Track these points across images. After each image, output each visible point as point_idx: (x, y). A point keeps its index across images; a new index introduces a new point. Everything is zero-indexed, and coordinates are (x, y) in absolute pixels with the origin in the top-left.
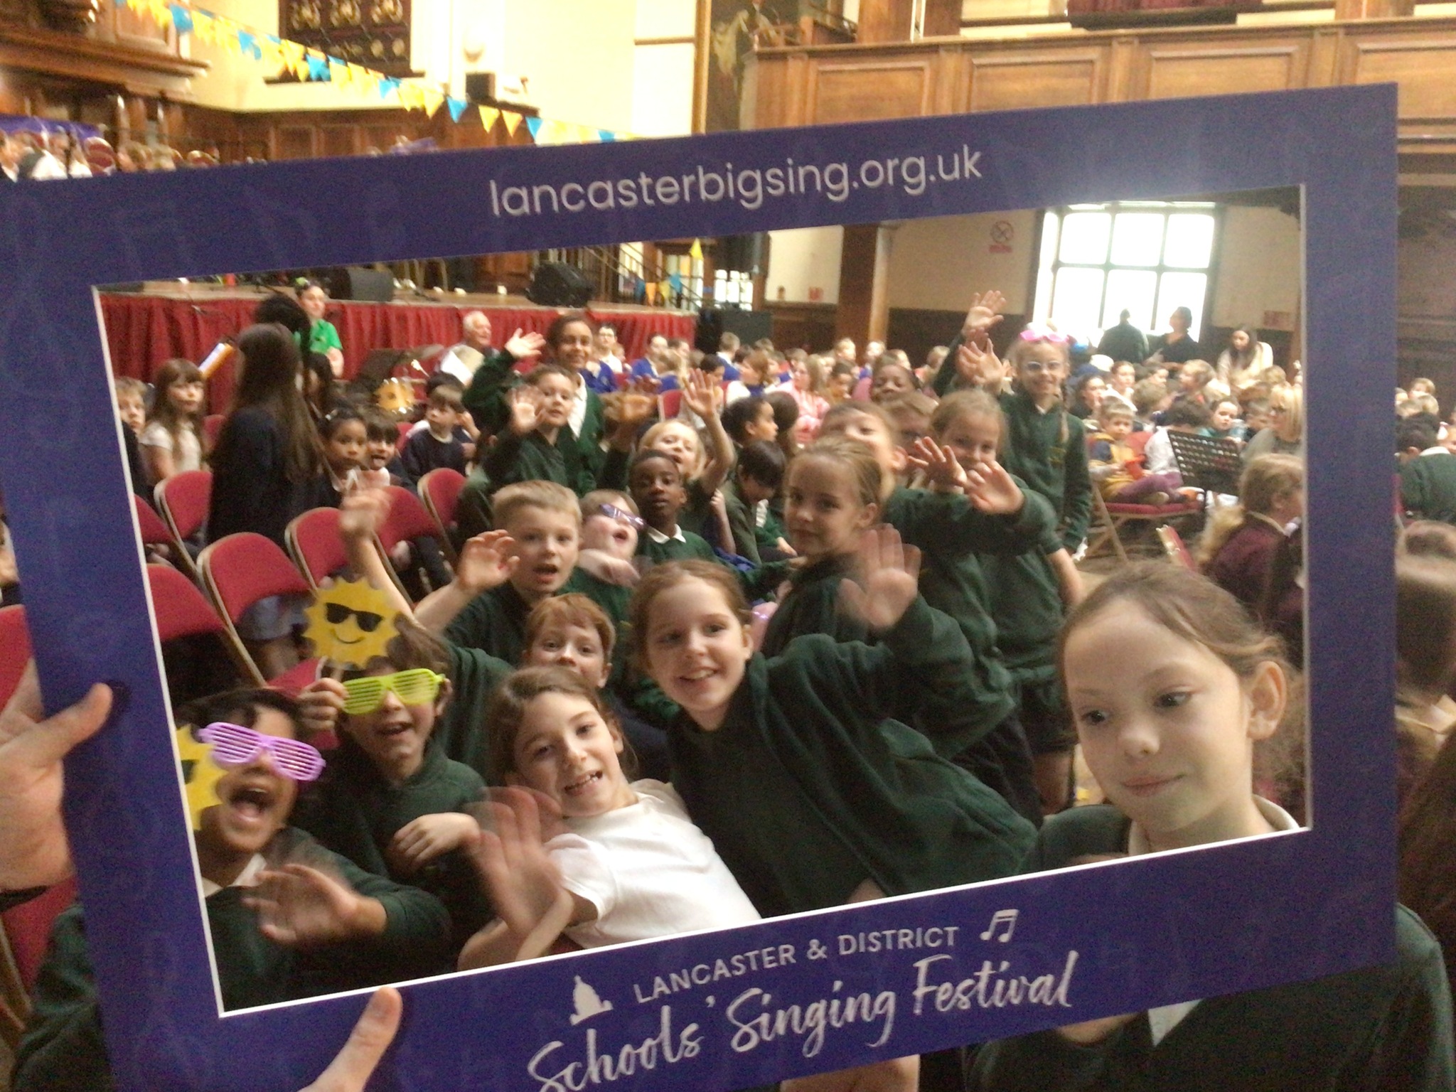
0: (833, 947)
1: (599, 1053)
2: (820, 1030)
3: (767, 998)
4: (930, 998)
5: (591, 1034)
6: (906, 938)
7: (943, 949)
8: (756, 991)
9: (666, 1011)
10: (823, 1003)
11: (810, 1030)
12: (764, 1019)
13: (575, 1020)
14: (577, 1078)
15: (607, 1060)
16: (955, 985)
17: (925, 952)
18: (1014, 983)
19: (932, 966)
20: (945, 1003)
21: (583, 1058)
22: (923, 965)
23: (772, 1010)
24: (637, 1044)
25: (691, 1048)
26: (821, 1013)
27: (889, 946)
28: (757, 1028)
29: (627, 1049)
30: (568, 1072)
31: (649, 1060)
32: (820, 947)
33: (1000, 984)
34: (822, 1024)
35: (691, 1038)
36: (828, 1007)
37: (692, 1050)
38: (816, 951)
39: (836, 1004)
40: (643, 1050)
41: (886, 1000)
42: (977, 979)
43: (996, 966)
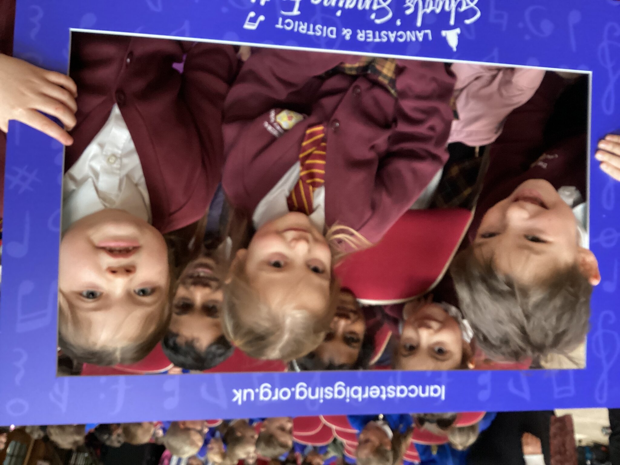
0: (339, 32)
1: (449, 13)
3: (373, 16)
5: (452, 22)
6: (303, 28)
7: (285, 18)
8: (378, 21)
9: (419, 23)
10: (347, 6)
12: (375, 7)
13: (458, 31)
14: (461, 3)
15: (447, 8)
17: (294, 18)
19: (291, 9)
21: (457, 13)
22: (296, 12)
23: (371, 11)
24: (433, 12)
27: (311, 26)
28: (379, 3)
29: (438, 11)
30: (464, 7)
32: (345, 35)
35: (408, 8)
36: (344, 4)
38: (347, 33)
39: (341, 5)
40: (431, 8)
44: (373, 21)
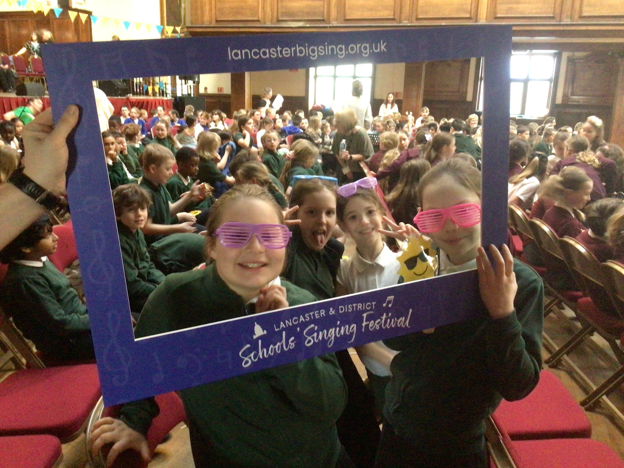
0: (337, 311)
1: (262, 348)
2: (333, 338)
3: (316, 328)
4: (367, 326)
5: (260, 342)
6: (360, 306)
7: (371, 310)
8: (312, 326)
9: (284, 333)
11: (329, 338)
12: (315, 334)
13: (255, 337)
14: (255, 357)
15: (265, 350)
16: (375, 321)
17: (366, 311)
18: (393, 320)
19: (367, 316)
20: (371, 328)
21: (257, 349)
22: (365, 315)
23: (318, 332)
24: (275, 344)
25: (292, 345)
26: (333, 332)
27: (355, 309)
28: (313, 338)
29: (271, 346)
30: (252, 355)
31: (278, 350)
32: (333, 310)
33: (389, 320)
34: (333, 336)
35: (292, 342)
36: (335, 330)
38: (332, 312)
39: (338, 329)
40: (277, 347)
41: (353, 327)
42: (382, 319)
43: (387, 315)
44: (316, 325)
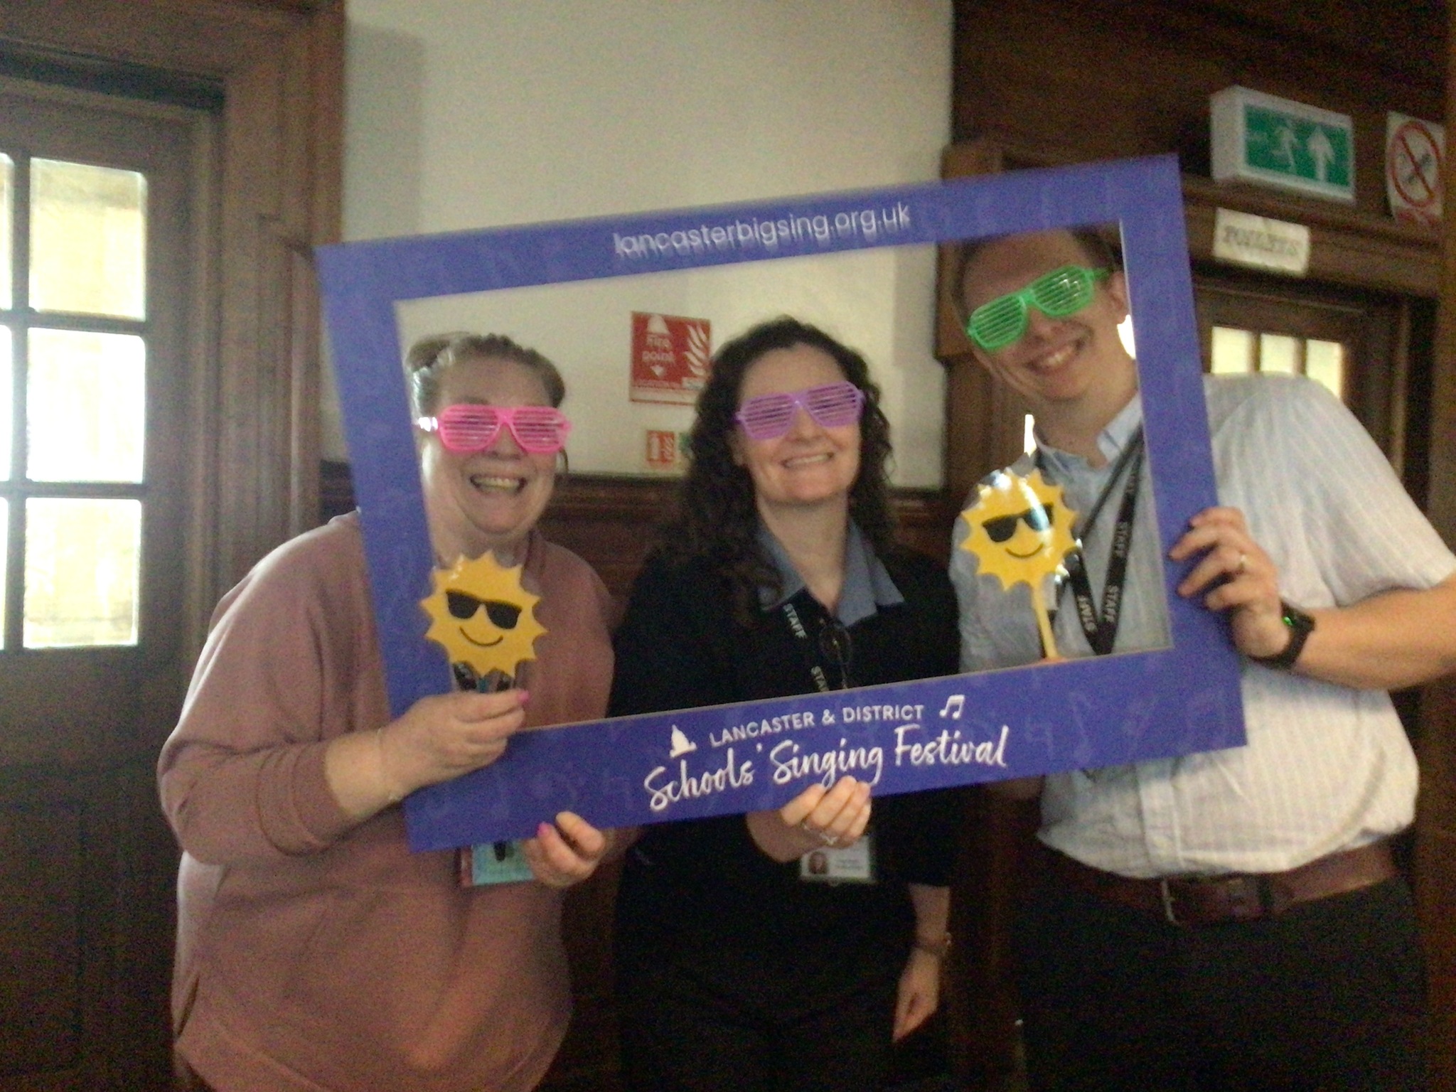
0: (839, 717)
1: (689, 777)
2: (833, 771)
3: (796, 748)
4: (906, 755)
5: (683, 764)
6: (888, 712)
7: (914, 721)
8: (788, 743)
9: (730, 753)
10: (833, 754)
11: (825, 771)
12: (795, 761)
13: (674, 754)
14: (676, 790)
15: (694, 782)
16: (923, 747)
17: (901, 722)
18: (964, 747)
19: (906, 733)
20: (917, 759)
21: (678, 778)
22: (900, 731)
23: (800, 756)
24: (713, 772)
26: (832, 760)
27: (877, 716)
28: (791, 768)
29: (706, 776)
30: (669, 788)
31: (720, 784)
32: (830, 715)
33: (955, 747)
34: (833, 767)
35: (748, 771)
36: (837, 757)
37: (748, 779)
38: (828, 718)
39: (842, 755)
40: (717, 776)
41: (875, 755)
42: (939, 744)
43: (951, 734)
44: (795, 742)
